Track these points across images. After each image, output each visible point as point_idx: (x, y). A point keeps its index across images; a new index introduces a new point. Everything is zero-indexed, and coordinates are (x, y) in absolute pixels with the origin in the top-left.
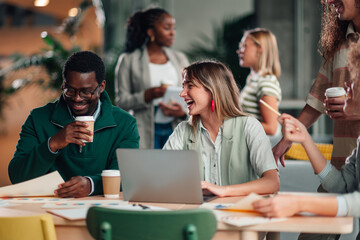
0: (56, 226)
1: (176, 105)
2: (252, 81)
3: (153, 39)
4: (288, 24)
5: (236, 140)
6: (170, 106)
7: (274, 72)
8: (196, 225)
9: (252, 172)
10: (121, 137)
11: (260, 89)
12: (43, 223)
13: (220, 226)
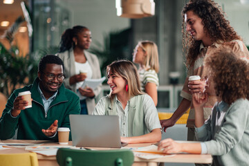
0: (39, 160)
1: (89, 89)
2: (140, 74)
3: (76, 43)
4: (153, 35)
5: (137, 108)
6: (85, 90)
7: (154, 68)
8: (122, 158)
9: (146, 129)
10: (70, 108)
11: (146, 78)
12: (31, 158)
13: (136, 159)
